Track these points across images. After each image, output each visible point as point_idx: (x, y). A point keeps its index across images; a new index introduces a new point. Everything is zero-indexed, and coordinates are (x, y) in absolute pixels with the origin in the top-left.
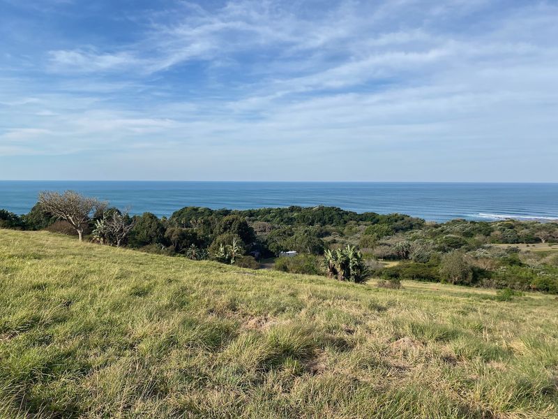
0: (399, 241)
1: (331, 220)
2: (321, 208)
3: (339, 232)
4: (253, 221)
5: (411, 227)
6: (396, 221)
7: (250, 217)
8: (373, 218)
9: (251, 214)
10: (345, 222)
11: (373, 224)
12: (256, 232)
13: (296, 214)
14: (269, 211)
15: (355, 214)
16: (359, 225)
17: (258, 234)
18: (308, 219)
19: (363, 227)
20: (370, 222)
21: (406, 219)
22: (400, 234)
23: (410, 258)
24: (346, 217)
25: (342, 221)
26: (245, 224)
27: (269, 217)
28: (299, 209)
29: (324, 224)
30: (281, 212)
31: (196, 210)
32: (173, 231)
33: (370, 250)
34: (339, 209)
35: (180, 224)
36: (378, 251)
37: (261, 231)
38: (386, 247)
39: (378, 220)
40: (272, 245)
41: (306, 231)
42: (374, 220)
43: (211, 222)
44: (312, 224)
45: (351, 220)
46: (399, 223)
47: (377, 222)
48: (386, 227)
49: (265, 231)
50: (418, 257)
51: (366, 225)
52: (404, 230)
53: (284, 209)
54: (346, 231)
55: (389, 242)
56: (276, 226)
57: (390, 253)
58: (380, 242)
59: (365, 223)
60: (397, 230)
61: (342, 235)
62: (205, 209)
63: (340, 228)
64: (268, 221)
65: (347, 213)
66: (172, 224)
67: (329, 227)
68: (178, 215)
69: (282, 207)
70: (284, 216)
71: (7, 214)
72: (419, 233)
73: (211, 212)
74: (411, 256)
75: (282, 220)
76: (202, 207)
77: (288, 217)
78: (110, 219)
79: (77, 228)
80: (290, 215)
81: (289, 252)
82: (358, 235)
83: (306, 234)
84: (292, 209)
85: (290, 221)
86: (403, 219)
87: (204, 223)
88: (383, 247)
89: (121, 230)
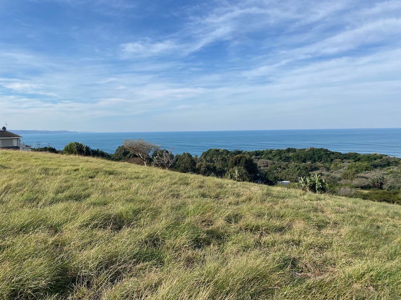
0: (374, 175)
1: (320, 159)
2: (312, 150)
3: (326, 167)
4: (259, 159)
5: (389, 164)
6: (375, 159)
7: (256, 156)
8: (355, 157)
9: (258, 154)
10: (332, 160)
11: (355, 161)
12: (260, 167)
13: (291, 154)
14: (271, 152)
15: (340, 154)
16: (343, 162)
17: (262, 168)
18: (302, 157)
19: (346, 164)
20: (352, 160)
21: (384, 158)
22: (378, 170)
23: (384, 188)
24: (332, 156)
25: (329, 159)
26: (251, 161)
27: (270, 156)
28: (294, 150)
29: (315, 161)
30: (280, 152)
31: (218, 151)
32: (201, 165)
33: (349, 181)
34: (327, 150)
35: (207, 161)
36: (356, 182)
37: (265, 166)
38: (363, 179)
39: (360, 159)
40: (271, 175)
41: (296, 166)
42: (356, 159)
43: (227, 159)
44: (304, 161)
45: (337, 158)
46: (378, 161)
47: (359, 160)
48: (365, 164)
49: (267, 166)
50: (390, 187)
51: (349, 162)
52: (382, 166)
53: (282, 150)
54: (332, 166)
55: (367, 175)
56: (276, 162)
57: (367, 183)
58: (359, 175)
59: (349, 161)
60: (375, 166)
61: (328, 169)
62: (224, 151)
63: (327, 164)
64: (270, 159)
65: (333, 153)
66: (201, 161)
67: (318, 164)
68: (205, 155)
69: (280, 149)
70: (283, 156)
71: (104, 153)
72: (395, 169)
73: (228, 152)
74: (384, 186)
75: (281, 159)
76: (222, 149)
77: (285, 156)
78: (161, 156)
79: (144, 160)
80: (287, 155)
81: (284, 182)
82: (342, 170)
83: (296, 168)
84: (289, 150)
85: (287, 159)
86: (381, 158)
87: (222, 160)
88: (360, 179)
89: (168, 162)
